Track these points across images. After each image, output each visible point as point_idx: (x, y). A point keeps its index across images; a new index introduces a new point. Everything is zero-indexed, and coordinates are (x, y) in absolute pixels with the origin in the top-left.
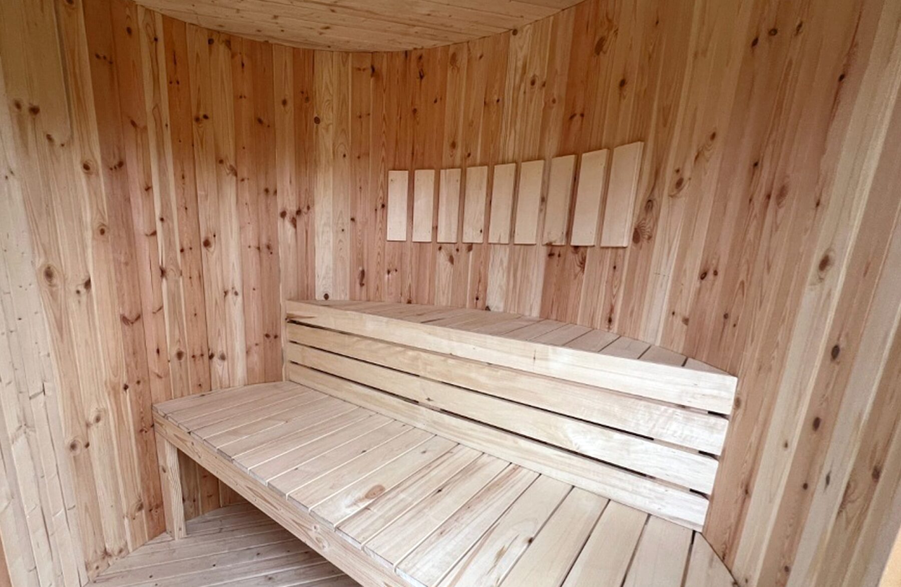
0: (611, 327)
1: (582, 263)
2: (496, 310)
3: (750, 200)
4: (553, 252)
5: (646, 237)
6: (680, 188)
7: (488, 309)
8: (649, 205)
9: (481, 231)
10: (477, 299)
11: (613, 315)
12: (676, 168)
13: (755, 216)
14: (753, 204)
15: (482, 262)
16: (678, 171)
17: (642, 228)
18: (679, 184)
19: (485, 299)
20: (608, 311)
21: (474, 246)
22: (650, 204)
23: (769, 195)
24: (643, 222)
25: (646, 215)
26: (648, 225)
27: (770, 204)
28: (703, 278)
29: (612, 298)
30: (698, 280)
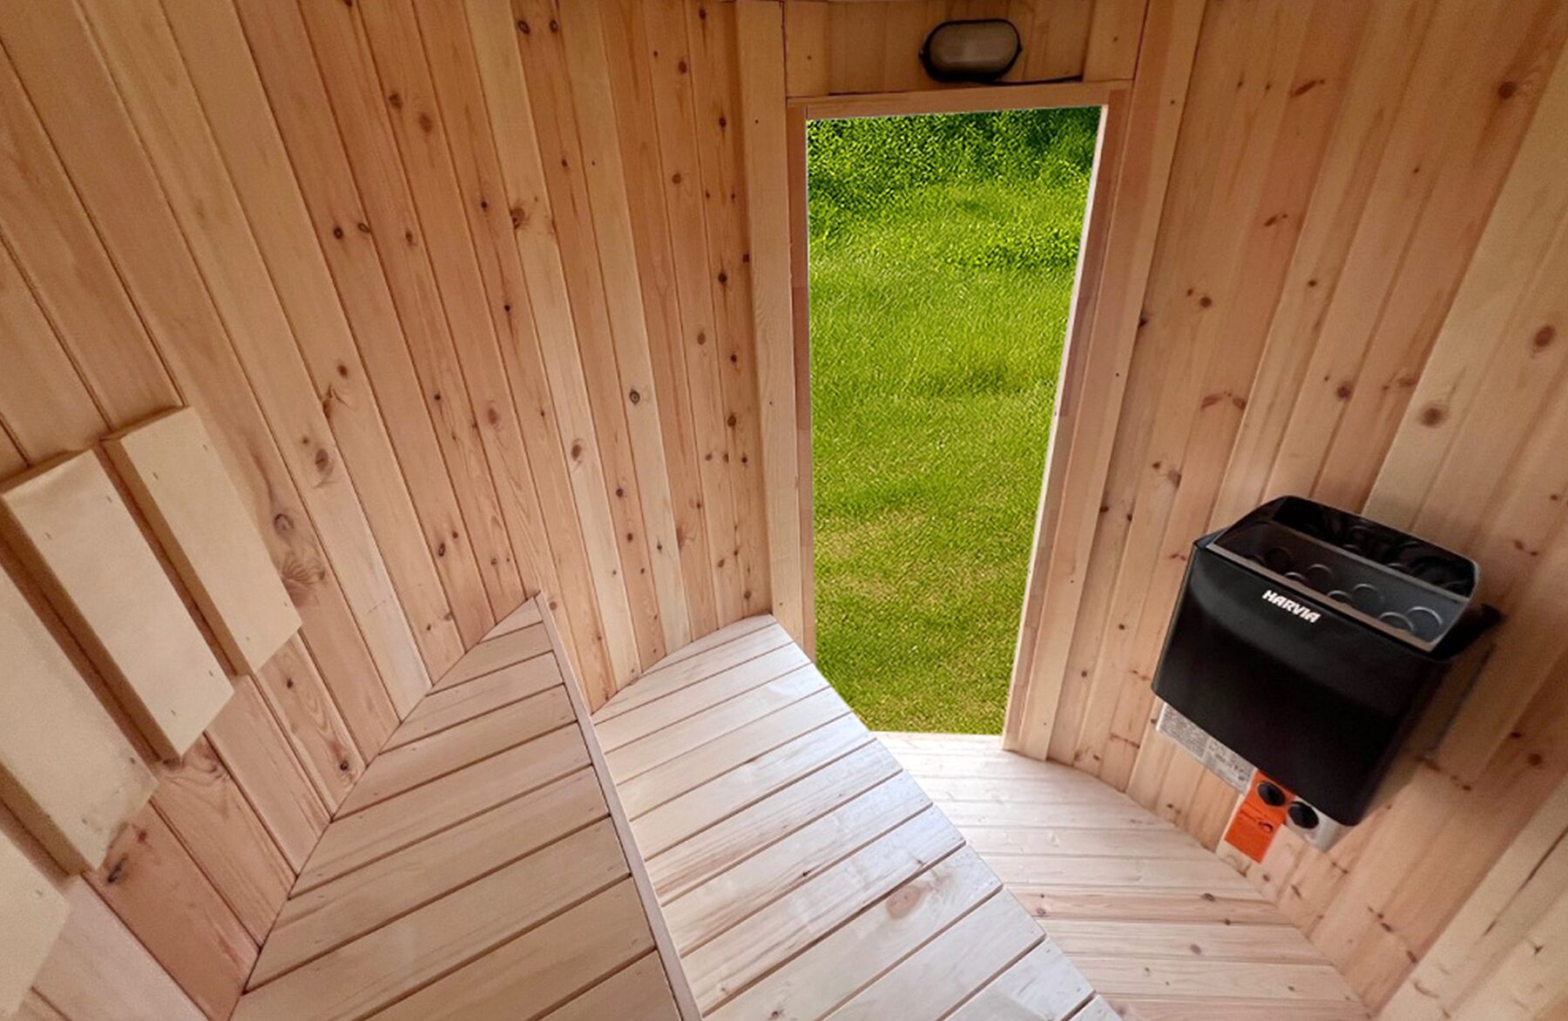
3: (454, 438)
5: (315, 578)
6: (328, 467)
8: (281, 522)
11: (344, 753)
12: (299, 437)
13: (470, 450)
14: (460, 440)
16: (306, 441)
17: (297, 571)
18: (322, 460)
22: (283, 521)
23: (475, 426)
24: (291, 559)
25: (290, 545)
26: (306, 557)
27: (482, 433)
28: (441, 555)
29: (321, 731)
30: (437, 559)
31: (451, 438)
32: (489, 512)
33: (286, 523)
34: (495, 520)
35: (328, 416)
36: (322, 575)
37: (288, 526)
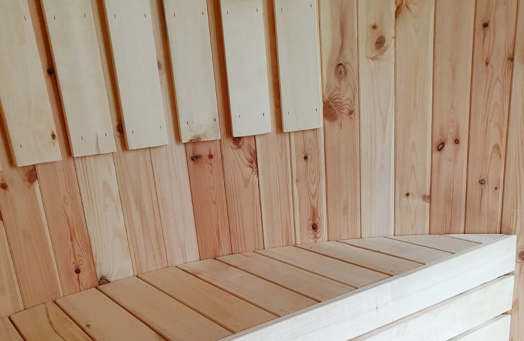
0: (318, 235)
1: (254, 160)
2: (120, 277)
3: (488, 62)
4: (197, 153)
5: (346, 111)
6: (382, 49)
7: (103, 281)
9: (53, 136)
10: (78, 271)
11: (317, 220)
12: (372, 23)
13: (498, 79)
14: (491, 66)
15: (65, 198)
16: (374, 27)
17: (337, 100)
18: (380, 43)
19: (93, 264)
20: (309, 215)
21: (39, 170)
22: (341, 67)
23: (512, 59)
24: (337, 92)
25: (340, 83)
26: (345, 96)
27: (515, 67)
28: (440, 150)
29: (311, 197)
30: (434, 152)
31: (484, 62)
32: (494, 138)
33: (343, 70)
34: (497, 147)
35: (396, 16)
36: (351, 112)
37: (343, 73)
